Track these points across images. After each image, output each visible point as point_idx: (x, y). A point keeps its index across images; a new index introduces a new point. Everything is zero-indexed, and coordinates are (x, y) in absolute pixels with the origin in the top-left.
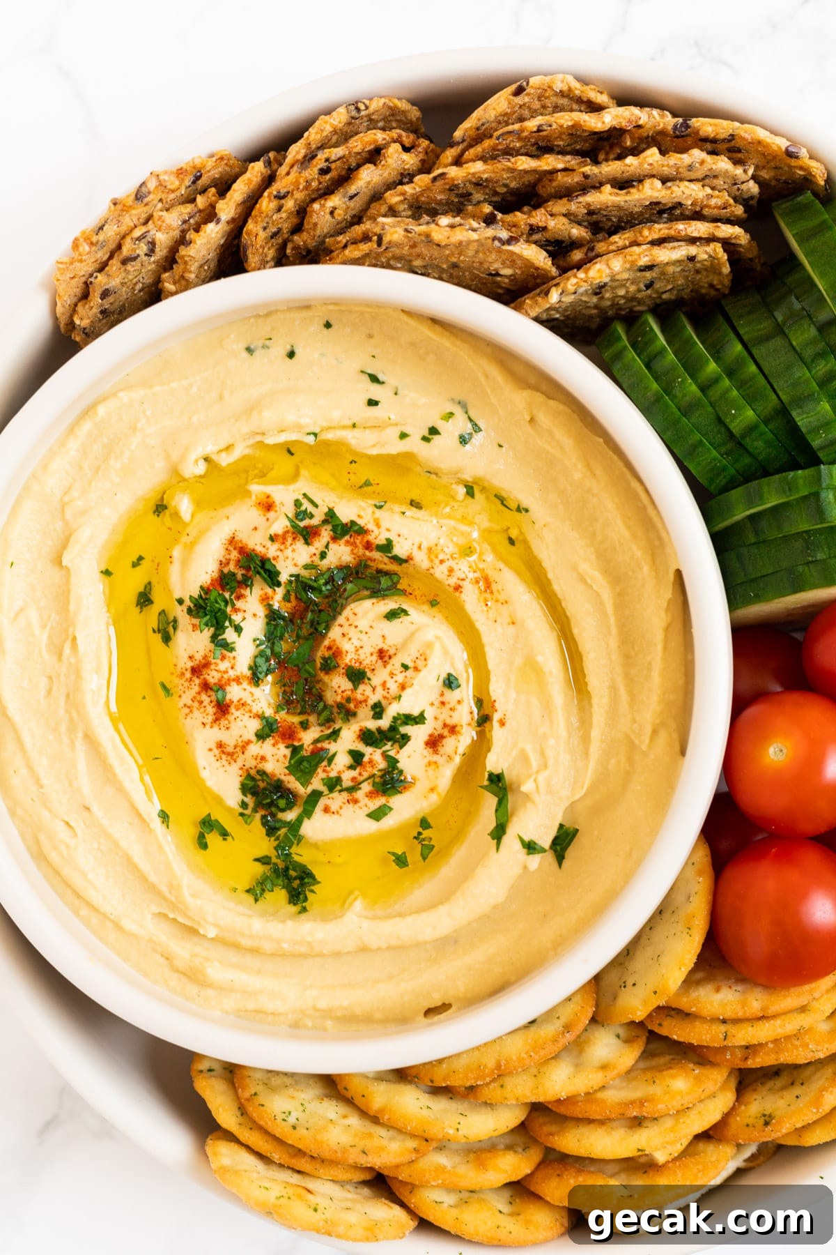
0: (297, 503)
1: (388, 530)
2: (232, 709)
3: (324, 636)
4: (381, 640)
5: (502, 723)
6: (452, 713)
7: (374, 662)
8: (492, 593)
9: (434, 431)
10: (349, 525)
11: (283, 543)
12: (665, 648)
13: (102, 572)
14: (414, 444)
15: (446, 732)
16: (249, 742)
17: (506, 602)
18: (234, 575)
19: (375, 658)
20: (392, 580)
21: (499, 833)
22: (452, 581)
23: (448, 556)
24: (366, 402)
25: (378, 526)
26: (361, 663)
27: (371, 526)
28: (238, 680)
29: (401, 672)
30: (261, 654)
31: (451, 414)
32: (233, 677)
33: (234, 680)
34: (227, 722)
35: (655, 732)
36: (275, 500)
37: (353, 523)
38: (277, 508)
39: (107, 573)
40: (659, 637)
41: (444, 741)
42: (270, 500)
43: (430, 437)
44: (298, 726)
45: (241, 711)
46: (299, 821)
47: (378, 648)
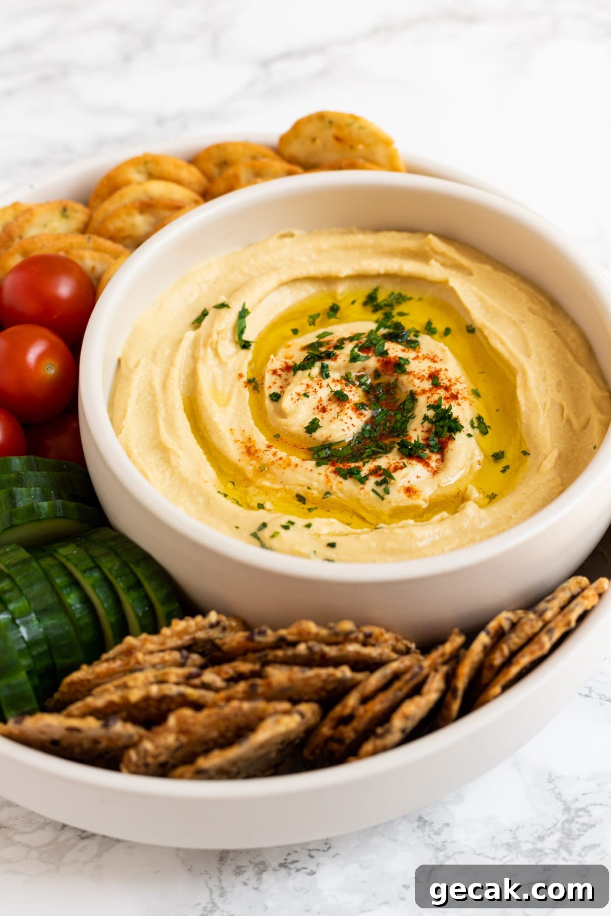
0: (387, 492)
1: (320, 474)
2: (427, 376)
3: (366, 423)
4: (323, 417)
5: (241, 376)
6: (275, 381)
7: (329, 406)
8: (246, 447)
9: (286, 528)
10: (348, 477)
11: (396, 466)
12: (125, 411)
13: (529, 454)
14: (300, 522)
15: (279, 372)
16: (414, 359)
17: (236, 441)
18: (432, 451)
19: (329, 408)
20: (318, 455)
21: (243, 314)
22: (273, 450)
23: (276, 462)
24: (337, 546)
25: (327, 476)
26: (338, 405)
27: (332, 476)
28: (424, 391)
29: (309, 392)
30: (409, 411)
31: (273, 536)
32: (428, 393)
33: (427, 391)
34: (431, 370)
35: (136, 366)
36: (405, 494)
37: (345, 478)
38: (402, 488)
39: (525, 453)
40: (129, 414)
41: (281, 367)
42: (408, 494)
43: (288, 524)
44: (382, 373)
45: (420, 375)
46: (378, 329)
47: (327, 413)
